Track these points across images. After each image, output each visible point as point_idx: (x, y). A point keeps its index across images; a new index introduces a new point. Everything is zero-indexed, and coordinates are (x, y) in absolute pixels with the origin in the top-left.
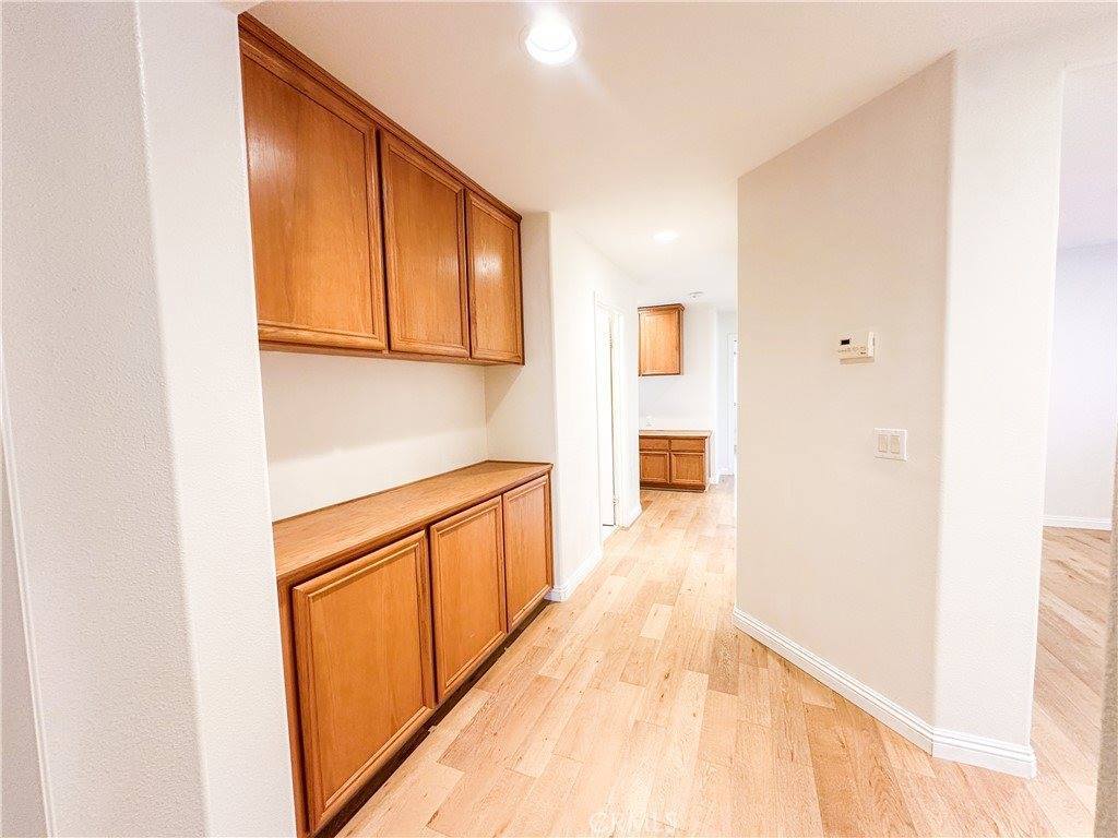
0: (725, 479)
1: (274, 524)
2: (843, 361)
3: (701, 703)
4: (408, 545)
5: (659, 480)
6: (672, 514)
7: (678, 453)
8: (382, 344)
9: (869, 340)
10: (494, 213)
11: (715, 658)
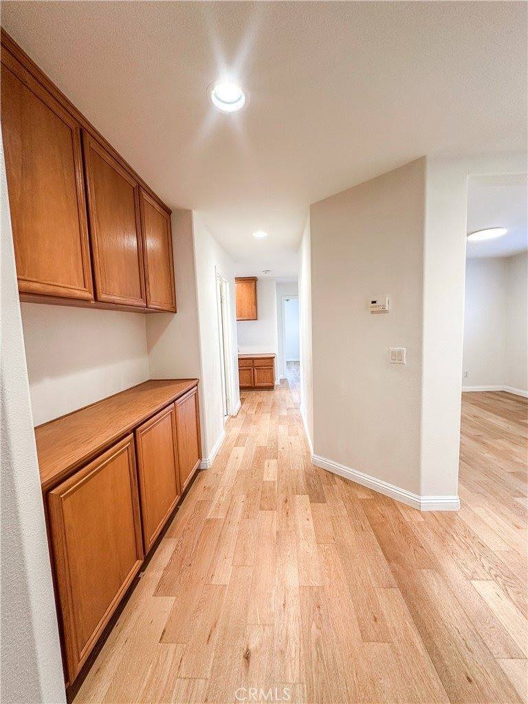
0: (283, 381)
2: (372, 312)
3: (309, 511)
4: (123, 446)
5: (247, 385)
6: (260, 404)
7: (259, 368)
8: (91, 296)
9: (387, 301)
11: (309, 485)
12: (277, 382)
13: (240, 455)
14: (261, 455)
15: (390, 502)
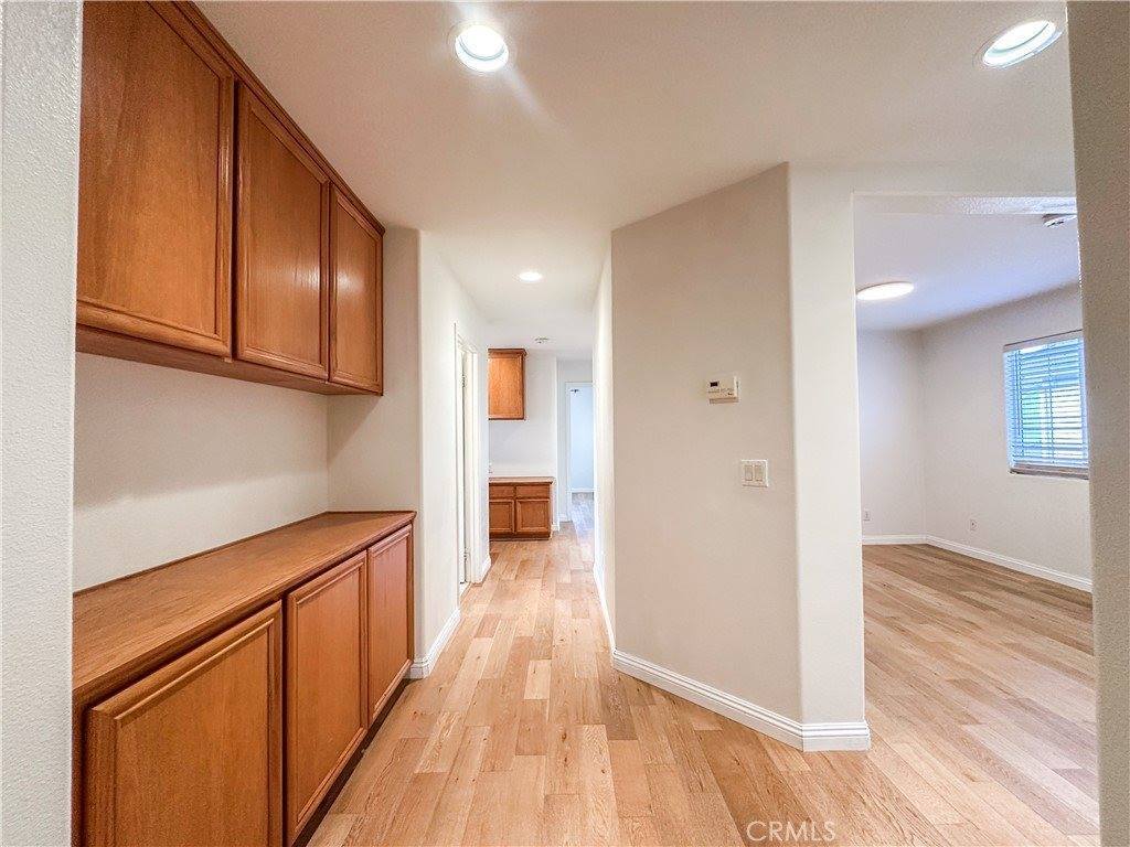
0: (566, 525)
1: (76, 595)
2: (712, 401)
3: (606, 755)
4: (262, 622)
5: (503, 530)
6: (524, 563)
7: (524, 501)
8: (227, 349)
9: (736, 383)
10: (360, 218)
11: (606, 706)
12: (555, 527)
13: (486, 653)
14: (522, 654)
15: (748, 736)
